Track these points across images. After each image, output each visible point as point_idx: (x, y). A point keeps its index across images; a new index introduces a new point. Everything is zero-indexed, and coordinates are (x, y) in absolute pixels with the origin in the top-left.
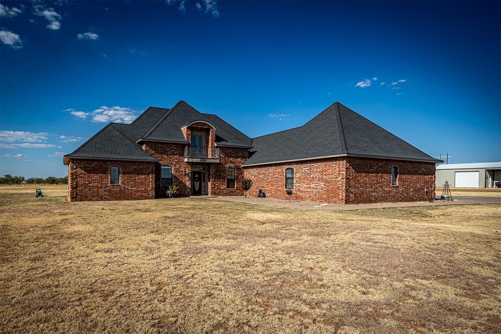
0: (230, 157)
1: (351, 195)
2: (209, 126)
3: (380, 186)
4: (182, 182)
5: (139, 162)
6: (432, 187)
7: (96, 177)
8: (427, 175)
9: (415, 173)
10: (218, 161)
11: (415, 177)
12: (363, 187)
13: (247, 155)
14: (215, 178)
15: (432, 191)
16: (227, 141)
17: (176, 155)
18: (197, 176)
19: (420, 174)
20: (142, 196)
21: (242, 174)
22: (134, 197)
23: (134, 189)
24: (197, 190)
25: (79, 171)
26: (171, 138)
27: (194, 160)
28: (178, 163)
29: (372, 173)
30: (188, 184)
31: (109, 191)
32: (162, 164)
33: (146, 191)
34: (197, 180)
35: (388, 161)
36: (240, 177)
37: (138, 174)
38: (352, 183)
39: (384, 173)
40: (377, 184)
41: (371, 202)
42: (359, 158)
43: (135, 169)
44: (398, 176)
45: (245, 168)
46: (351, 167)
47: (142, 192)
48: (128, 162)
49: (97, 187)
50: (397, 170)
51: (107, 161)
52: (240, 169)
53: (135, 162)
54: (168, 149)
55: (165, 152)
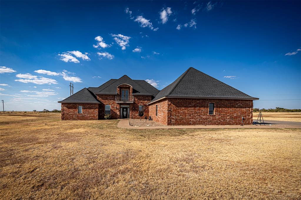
0: (141, 100)
1: (173, 120)
2: (129, 86)
3: (197, 115)
4: (115, 112)
5: (90, 104)
6: (249, 116)
7: (71, 110)
8: (244, 108)
9: (233, 107)
10: (133, 102)
11: (231, 110)
12: (183, 116)
13: (150, 99)
14: (132, 110)
15: (249, 119)
16: (139, 92)
17: (112, 100)
18: (125, 109)
19: (237, 107)
20: (92, 119)
21: (147, 108)
22: (88, 119)
23: (89, 115)
24: (125, 116)
25: (65, 108)
26: (110, 92)
27: (120, 102)
28: (113, 103)
29: (190, 107)
30: (118, 113)
31: (77, 116)
32: (105, 104)
33: (94, 116)
34: (125, 111)
35: (204, 100)
36: (146, 110)
37: (91, 109)
38: (174, 113)
39: (202, 107)
40: (195, 114)
41: (190, 124)
42: (179, 99)
43: (89, 107)
44: (215, 109)
45: (149, 105)
46: (172, 104)
47: (92, 117)
48: (86, 104)
49: (72, 114)
50: (214, 105)
51: (76, 103)
52: (146, 106)
53: (89, 104)
54: (108, 98)
55: (107, 99)
